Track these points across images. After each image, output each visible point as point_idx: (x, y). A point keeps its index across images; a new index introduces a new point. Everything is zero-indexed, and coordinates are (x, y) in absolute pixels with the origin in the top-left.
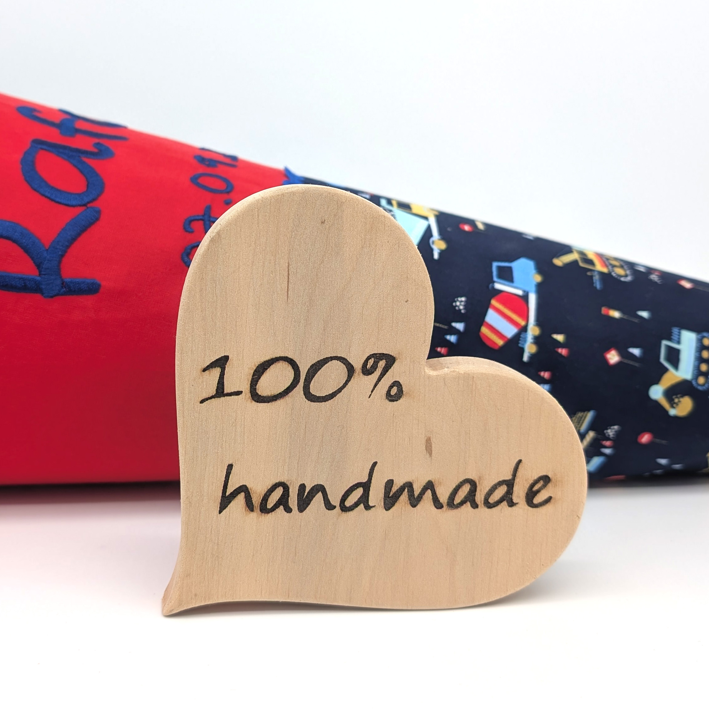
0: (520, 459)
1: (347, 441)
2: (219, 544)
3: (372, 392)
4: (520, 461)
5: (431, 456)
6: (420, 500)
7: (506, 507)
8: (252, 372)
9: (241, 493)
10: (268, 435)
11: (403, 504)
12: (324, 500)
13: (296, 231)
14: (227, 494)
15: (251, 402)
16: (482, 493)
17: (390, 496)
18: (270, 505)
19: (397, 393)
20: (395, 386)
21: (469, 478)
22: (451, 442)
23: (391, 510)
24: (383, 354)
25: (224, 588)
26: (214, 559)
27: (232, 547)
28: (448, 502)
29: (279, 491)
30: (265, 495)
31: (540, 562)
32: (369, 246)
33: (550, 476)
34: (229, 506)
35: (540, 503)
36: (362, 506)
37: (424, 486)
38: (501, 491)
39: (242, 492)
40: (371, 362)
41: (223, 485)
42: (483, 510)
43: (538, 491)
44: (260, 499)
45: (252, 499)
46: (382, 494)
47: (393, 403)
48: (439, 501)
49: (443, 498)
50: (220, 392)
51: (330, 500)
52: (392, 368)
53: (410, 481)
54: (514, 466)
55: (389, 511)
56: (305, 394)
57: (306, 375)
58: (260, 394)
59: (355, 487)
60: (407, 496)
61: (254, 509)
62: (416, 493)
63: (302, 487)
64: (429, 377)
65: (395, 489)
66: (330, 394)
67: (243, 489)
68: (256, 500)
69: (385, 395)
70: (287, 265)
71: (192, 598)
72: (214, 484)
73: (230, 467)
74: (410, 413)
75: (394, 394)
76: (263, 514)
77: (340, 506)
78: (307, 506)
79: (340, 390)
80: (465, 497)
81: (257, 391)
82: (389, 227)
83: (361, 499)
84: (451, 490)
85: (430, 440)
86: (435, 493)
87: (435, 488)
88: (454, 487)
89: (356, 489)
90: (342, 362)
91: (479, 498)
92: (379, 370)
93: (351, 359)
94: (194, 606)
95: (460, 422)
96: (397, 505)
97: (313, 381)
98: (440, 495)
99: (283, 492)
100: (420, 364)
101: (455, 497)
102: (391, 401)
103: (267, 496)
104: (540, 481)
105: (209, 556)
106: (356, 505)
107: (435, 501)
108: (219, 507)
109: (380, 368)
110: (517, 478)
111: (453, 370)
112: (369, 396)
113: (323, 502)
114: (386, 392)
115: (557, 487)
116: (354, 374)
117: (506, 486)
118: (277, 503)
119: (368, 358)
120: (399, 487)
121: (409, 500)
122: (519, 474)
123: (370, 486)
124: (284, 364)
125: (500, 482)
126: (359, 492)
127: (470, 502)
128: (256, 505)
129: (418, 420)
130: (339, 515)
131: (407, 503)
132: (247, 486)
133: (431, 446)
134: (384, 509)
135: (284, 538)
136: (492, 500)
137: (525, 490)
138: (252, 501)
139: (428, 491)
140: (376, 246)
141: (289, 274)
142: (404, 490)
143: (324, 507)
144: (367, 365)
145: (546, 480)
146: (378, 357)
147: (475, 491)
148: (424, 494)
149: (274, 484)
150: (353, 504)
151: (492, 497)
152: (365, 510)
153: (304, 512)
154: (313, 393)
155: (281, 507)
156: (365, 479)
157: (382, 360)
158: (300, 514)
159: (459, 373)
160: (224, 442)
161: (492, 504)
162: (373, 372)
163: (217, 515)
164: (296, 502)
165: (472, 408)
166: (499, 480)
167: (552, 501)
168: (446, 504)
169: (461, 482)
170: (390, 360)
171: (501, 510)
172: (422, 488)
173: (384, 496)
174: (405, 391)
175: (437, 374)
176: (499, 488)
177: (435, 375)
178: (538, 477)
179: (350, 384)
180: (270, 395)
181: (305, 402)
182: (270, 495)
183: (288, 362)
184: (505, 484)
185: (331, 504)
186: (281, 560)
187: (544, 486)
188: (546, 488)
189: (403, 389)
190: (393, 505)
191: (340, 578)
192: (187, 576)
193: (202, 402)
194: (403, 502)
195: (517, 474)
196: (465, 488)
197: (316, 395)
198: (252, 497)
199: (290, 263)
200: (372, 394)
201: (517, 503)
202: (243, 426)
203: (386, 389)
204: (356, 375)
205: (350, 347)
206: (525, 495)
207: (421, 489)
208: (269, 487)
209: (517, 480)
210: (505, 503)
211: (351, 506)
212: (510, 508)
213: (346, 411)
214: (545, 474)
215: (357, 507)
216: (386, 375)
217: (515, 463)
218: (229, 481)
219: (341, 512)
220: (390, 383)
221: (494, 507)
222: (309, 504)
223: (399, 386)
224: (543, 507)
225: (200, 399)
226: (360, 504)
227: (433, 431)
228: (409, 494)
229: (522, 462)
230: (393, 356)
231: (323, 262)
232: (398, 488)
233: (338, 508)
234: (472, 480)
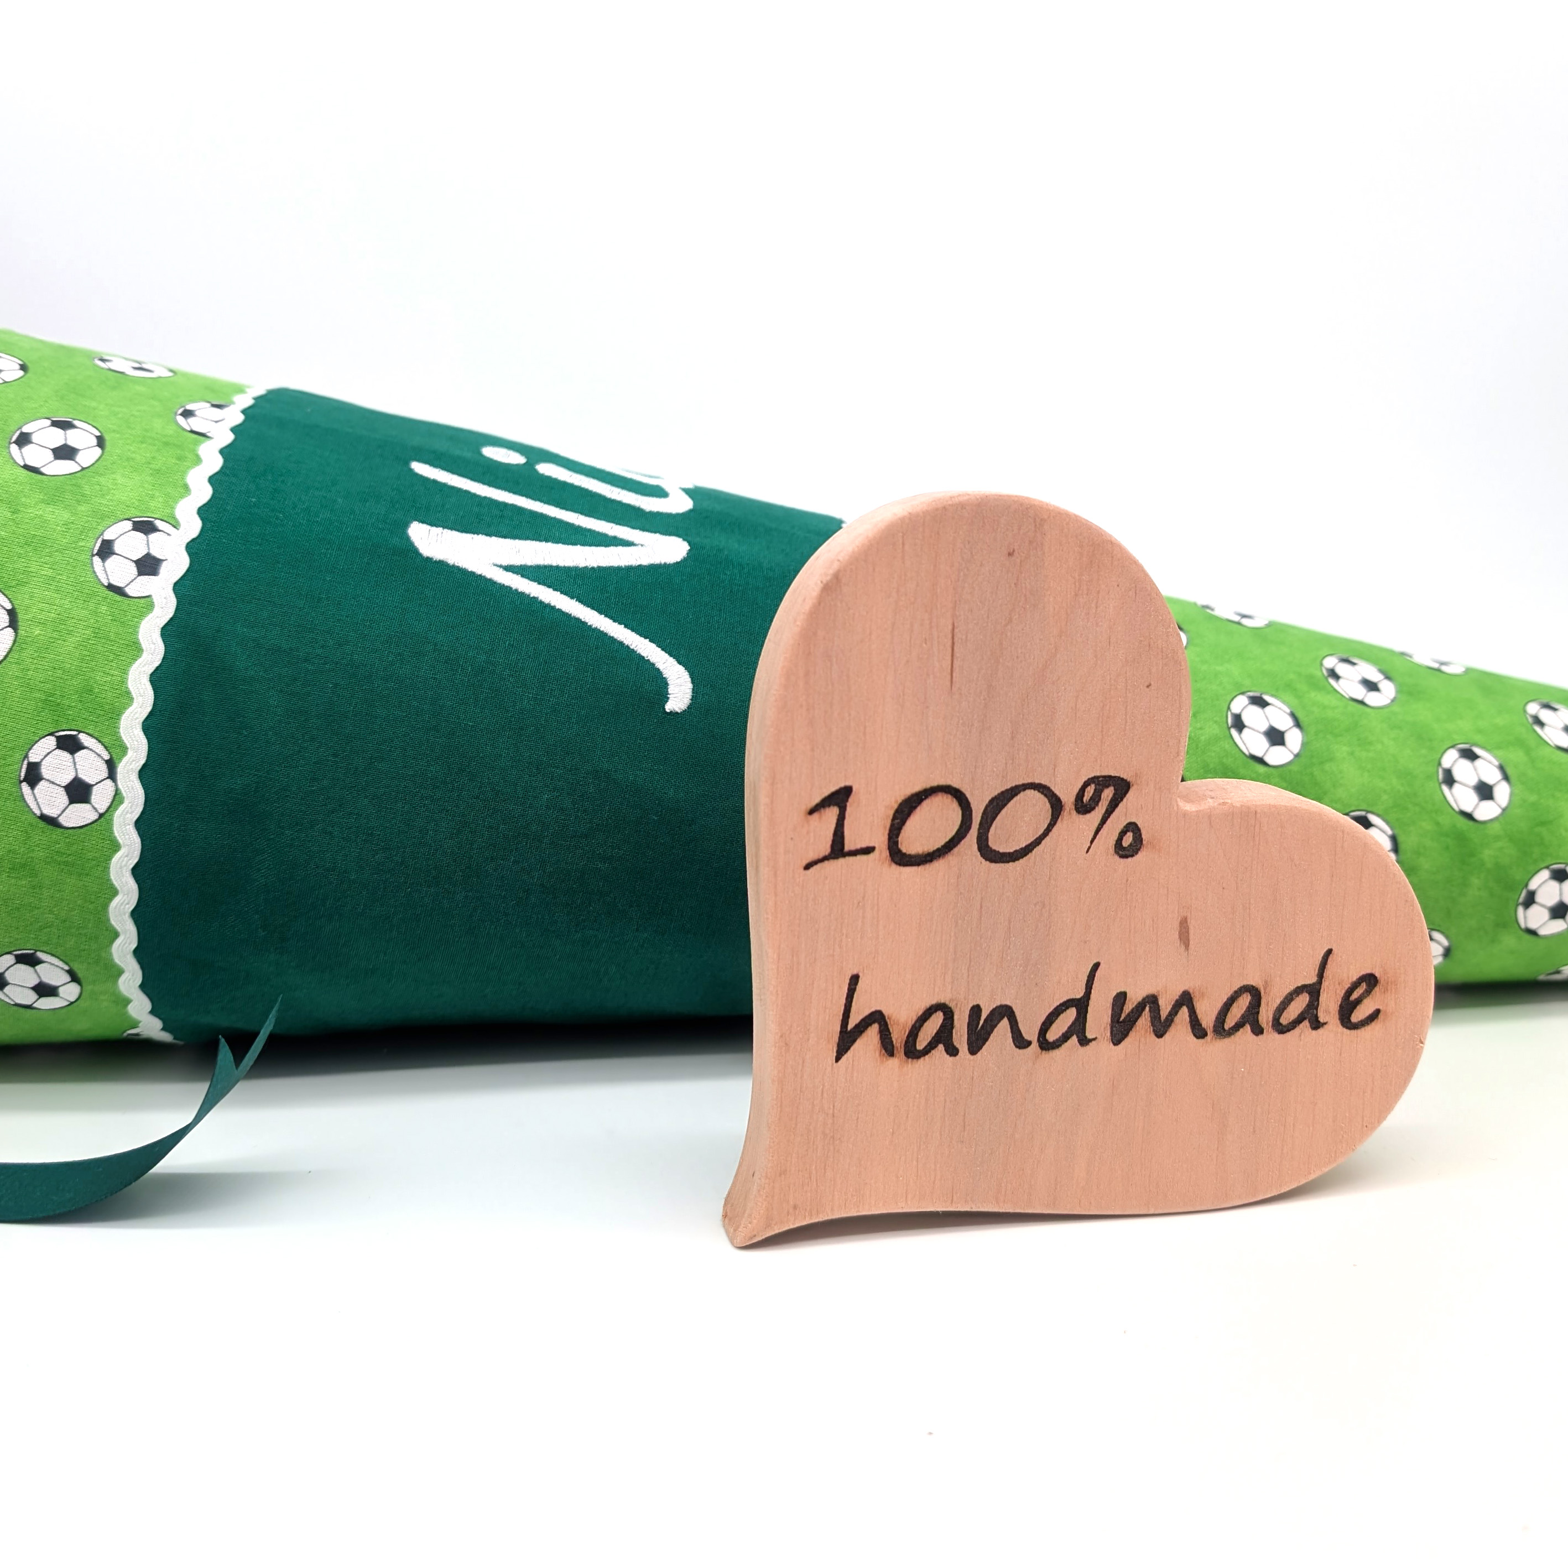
0: (1330, 947)
1: (1050, 928)
2: (835, 1115)
3: (1092, 842)
4: (1330, 952)
5: (1188, 950)
6: (1170, 1025)
7: (1308, 1030)
8: (891, 813)
9: (873, 1026)
10: (918, 921)
11: (1143, 1032)
12: (1012, 1032)
13: (965, 570)
14: (850, 1027)
15: (890, 865)
16: (1269, 1009)
17: (1121, 1019)
18: (921, 1045)
19: (1133, 843)
20: (1129, 831)
21: (1249, 983)
22: (1219, 924)
23: (1123, 1043)
24: (1110, 777)
25: (843, 1192)
26: (826, 1142)
27: (858, 1119)
28: (1214, 1026)
29: (937, 1020)
30: (914, 1026)
31: (1363, 1122)
32: (1086, 592)
33: (1377, 975)
34: (852, 1048)
35: (1361, 1021)
36: (1074, 1039)
37: (1177, 1001)
38: (1301, 1003)
39: (874, 1022)
40: (1090, 791)
41: (842, 1012)
42: (1271, 1037)
43: (1358, 1001)
44: (905, 1034)
45: (890, 1034)
46: (1107, 1018)
47: (1125, 860)
48: (1201, 1025)
49: (1208, 1018)
50: (838, 849)
51: (1022, 1031)
52: (1125, 800)
53: (1154, 993)
54: (1320, 960)
55: (1120, 1046)
56: (980, 849)
57: (982, 817)
58: (904, 850)
59: (1063, 1008)
60: (1149, 1019)
61: (895, 1052)
62: (1164, 1013)
63: (976, 1010)
64: (1185, 814)
65: (1128, 1008)
66: (1021, 849)
67: (877, 1018)
68: (898, 1036)
69: (1114, 846)
70: (950, 627)
71: (788, 1213)
72: (827, 1011)
73: (855, 979)
74: (1154, 876)
75: (1128, 846)
76: (910, 1060)
77: (1038, 1040)
78: (984, 1044)
79: (1038, 842)
80: (1243, 1016)
81: (899, 846)
82: (1119, 560)
83: (1073, 1028)
84: (1219, 1005)
85: (1187, 922)
86: (1195, 1012)
87: (1194, 1003)
88: (1225, 1000)
89: (1065, 1010)
90: (1042, 793)
91: (1265, 1016)
92: (1104, 803)
93: (1056, 787)
94: (792, 1227)
95: (1235, 889)
96: (1132, 1034)
97: (994, 825)
98: (1202, 1014)
99: (944, 1020)
100: (1170, 793)
101: (1226, 1018)
102: (1122, 857)
103: (916, 1028)
104: (1362, 984)
105: (819, 1138)
106: (1065, 1037)
107: (1195, 1025)
108: (835, 1050)
109: (1104, 800)
110: (1325, 981)
111: (1222, 801)
112: (1086, 849)
113: (1010, 1035)
114: (1115, 843)
115: (1389, 992)
116: (1062, 813)
117: (1307, 995)
118: (933, 1041)
119: (1086, 785)
120: (1135, 1004)
121: (1152, 1025)
122: (1328, 973)
123: (1088, 1005)
124: (945, 798)
125: (1298, 988)
126: (1071, 1014)
127: (1249, 1024)
128: (898, 1044)
129: (1168, 888)
130: (1037, 1057)
131: (1149, 1029)
132: (884, 1012)
133: (1188, 932)
134: (1111, 1043)
135: (945, 1100)
136: (1285, 1019)
137: (1338, 1001)
138: (891, 1038)
139: (1182, 1009)
140: (1098, 592)
141: (953, 643)
142: (1143, 1009)
143: (1012, 1044)
144: (1083, 796)
145: (1370, 981)
146: (1101, 782)
147: (1259, 1005)
148: (1176, 1013)
149: (928, 1007)
150: (1060, 1037)
151: (1285, 1014)
152: (1080, 1046)
153: (979, 1054)
154: (994, 847)
155: (941, 1047)
156: (1079, 993)
157: (1107, 787)
158: (972, 1057)
159: (1233, 806)
160: (844, 936)
161: (1285, 1026)
162: (1093, 809)
163: (833, 1064)
164: (966, 1036)
165: (1255, 865)
166: (1296, 986)
167: (1381, 1016)
168: (1211, 1028)
169: (1236, 992)
170: (1122, 787)
171: (1300, 1036)
172: (1172, 1003)
173: (1112, 1021)
174: (1145, 840)
175: (1197, 809)
176: (1297, 998)
177: (1194, 810)
178: (1358, 977)
179: (1055, 829)
180: (921, 852)
181: (981, 863)
182: (921, 1026)
183: (951, 794)
184: (1306, 992)
185: (1023, 1038)
186: (939, 1138)
187: (1368, 992)
188: (1371, 996)
189: (1143, 837)
190: (1125, 1035)
191: (1037, 1165)
192: (780, 1175)
193: (807, 867)
194: (1142, 1029)
195: (1325, 974)
196: (1242, 1001)
197: (998, 851)
198: (891, 1031)
199: (956, 624)
200: (1092, 846)
201: (1325, 1023)
202: (876, 908)
203: (1115, 836)
204: (1065, 814)
205: (1055, 766)
206: (1338, 1008)
207: (1171, 1006)
208: (920, 1013)
209: (1325, 984)
210: (1306, 1023)
211: (1057, 1040)
212: (1314, 1032)
213: (1048, 877)
214: (1369, 971)
215: (1066, 1041)
216: (1114, 813)
217: (1322, 955)
218: (854, 1004)
219: (1040, 1051)
220: (1121, 826)
221: (1289, 1030)
222: (986, 1040)
223: (1136, 831)
224: (1366, 1027)
225: (805, 863)
226: (1071, 1037)
227: (1191, 906)
228: (1152, 1014)
229: (1333, 952)
230: (1126, 780)
231: (1010, 621)
232: (1134, 1006)
233: (1035, 1045)
234: (1253, 986)
